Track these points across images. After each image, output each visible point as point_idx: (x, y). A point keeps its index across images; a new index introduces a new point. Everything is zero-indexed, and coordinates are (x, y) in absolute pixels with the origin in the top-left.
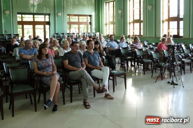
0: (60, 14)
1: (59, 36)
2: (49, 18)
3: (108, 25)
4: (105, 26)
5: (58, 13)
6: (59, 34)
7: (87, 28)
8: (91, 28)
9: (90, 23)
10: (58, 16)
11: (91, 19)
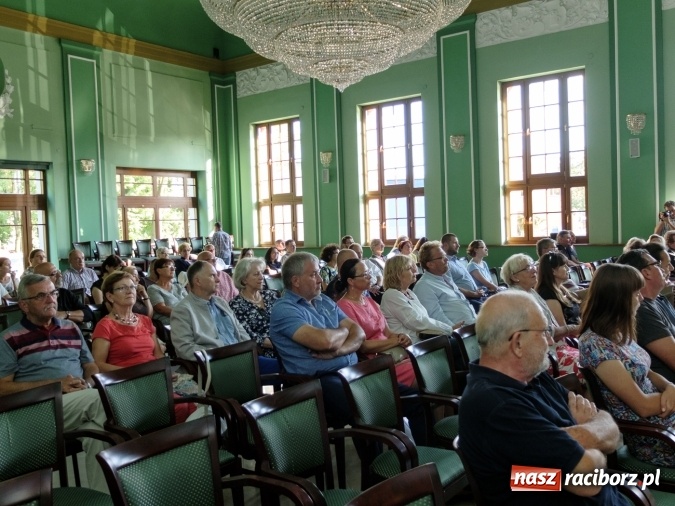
0: (89, 166)
1: (93, 255)
2: (45, 180)
3: (265, 210)
4: (255, 212)
5: (83, 162)
6: (93, 246)
7: (186, 220)
8: (198, 220)
9: (196, 203)
10: (81, 172)
11: (197, 186)
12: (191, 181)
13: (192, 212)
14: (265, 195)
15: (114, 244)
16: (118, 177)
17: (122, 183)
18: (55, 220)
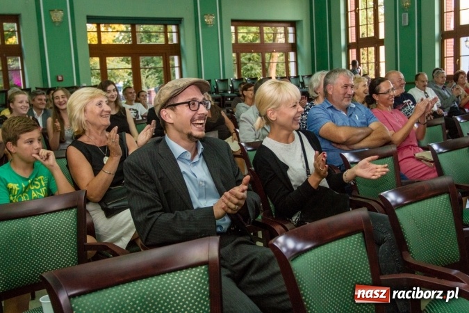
7: (287, 62)
9: (294, 47)
11: (295, 33)
12: (291, 30)
13: (292, 55)
14: (352, 39)
15: (229, 82)
16: (233, 28)
17: (236, 33)
18: (186, 63)
